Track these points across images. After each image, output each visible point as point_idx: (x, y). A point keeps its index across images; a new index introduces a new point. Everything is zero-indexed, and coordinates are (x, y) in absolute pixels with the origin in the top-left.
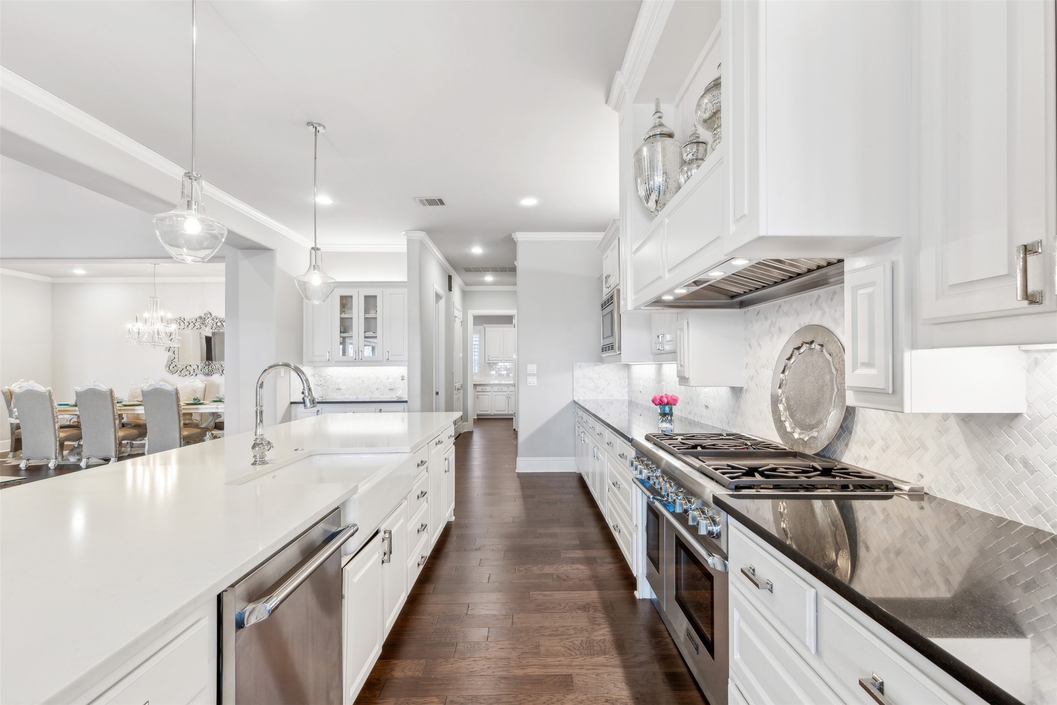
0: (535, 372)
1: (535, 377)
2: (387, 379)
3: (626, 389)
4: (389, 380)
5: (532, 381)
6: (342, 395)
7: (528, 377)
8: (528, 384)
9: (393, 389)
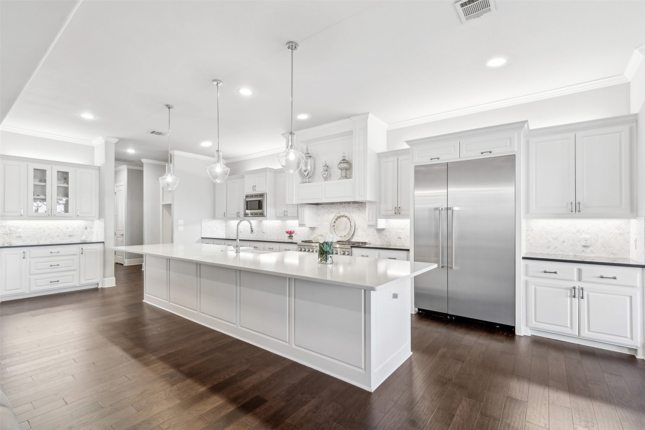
0: (183, 224)
1: (183, 227)
2: (67, 229)
3: (225, 232)
4: (69, 230)
5: (181, 228)
6: (23, 241)
7: (179, 227)
8: (179, 230)
9: (72, 235)
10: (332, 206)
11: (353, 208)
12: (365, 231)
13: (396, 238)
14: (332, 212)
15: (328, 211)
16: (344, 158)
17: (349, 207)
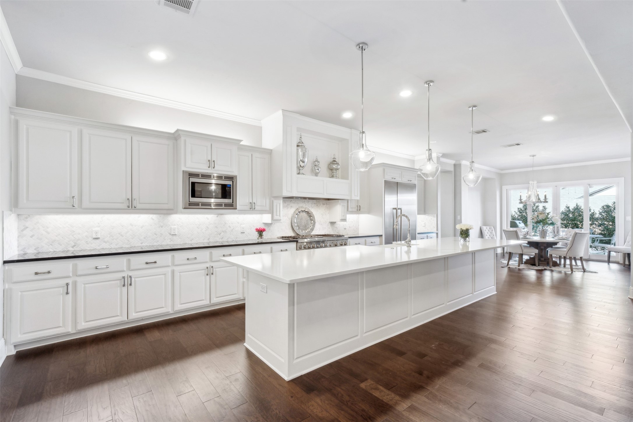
10: (291, 201)
11: (312, 203)
12: (321, 224)
13: (343, 229)
14: (291, 207)
15: (287, 205)
16: (334, 159)
17: (308, 202)
